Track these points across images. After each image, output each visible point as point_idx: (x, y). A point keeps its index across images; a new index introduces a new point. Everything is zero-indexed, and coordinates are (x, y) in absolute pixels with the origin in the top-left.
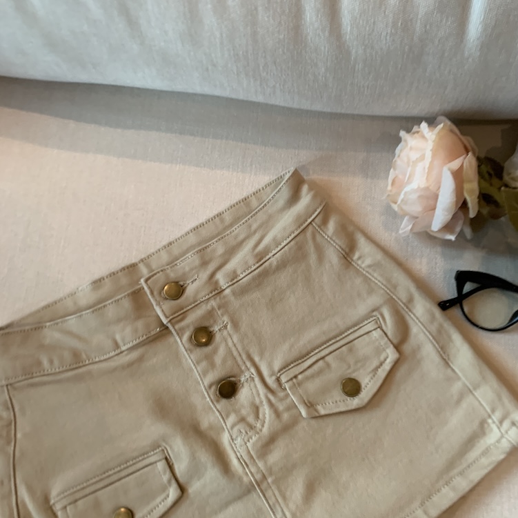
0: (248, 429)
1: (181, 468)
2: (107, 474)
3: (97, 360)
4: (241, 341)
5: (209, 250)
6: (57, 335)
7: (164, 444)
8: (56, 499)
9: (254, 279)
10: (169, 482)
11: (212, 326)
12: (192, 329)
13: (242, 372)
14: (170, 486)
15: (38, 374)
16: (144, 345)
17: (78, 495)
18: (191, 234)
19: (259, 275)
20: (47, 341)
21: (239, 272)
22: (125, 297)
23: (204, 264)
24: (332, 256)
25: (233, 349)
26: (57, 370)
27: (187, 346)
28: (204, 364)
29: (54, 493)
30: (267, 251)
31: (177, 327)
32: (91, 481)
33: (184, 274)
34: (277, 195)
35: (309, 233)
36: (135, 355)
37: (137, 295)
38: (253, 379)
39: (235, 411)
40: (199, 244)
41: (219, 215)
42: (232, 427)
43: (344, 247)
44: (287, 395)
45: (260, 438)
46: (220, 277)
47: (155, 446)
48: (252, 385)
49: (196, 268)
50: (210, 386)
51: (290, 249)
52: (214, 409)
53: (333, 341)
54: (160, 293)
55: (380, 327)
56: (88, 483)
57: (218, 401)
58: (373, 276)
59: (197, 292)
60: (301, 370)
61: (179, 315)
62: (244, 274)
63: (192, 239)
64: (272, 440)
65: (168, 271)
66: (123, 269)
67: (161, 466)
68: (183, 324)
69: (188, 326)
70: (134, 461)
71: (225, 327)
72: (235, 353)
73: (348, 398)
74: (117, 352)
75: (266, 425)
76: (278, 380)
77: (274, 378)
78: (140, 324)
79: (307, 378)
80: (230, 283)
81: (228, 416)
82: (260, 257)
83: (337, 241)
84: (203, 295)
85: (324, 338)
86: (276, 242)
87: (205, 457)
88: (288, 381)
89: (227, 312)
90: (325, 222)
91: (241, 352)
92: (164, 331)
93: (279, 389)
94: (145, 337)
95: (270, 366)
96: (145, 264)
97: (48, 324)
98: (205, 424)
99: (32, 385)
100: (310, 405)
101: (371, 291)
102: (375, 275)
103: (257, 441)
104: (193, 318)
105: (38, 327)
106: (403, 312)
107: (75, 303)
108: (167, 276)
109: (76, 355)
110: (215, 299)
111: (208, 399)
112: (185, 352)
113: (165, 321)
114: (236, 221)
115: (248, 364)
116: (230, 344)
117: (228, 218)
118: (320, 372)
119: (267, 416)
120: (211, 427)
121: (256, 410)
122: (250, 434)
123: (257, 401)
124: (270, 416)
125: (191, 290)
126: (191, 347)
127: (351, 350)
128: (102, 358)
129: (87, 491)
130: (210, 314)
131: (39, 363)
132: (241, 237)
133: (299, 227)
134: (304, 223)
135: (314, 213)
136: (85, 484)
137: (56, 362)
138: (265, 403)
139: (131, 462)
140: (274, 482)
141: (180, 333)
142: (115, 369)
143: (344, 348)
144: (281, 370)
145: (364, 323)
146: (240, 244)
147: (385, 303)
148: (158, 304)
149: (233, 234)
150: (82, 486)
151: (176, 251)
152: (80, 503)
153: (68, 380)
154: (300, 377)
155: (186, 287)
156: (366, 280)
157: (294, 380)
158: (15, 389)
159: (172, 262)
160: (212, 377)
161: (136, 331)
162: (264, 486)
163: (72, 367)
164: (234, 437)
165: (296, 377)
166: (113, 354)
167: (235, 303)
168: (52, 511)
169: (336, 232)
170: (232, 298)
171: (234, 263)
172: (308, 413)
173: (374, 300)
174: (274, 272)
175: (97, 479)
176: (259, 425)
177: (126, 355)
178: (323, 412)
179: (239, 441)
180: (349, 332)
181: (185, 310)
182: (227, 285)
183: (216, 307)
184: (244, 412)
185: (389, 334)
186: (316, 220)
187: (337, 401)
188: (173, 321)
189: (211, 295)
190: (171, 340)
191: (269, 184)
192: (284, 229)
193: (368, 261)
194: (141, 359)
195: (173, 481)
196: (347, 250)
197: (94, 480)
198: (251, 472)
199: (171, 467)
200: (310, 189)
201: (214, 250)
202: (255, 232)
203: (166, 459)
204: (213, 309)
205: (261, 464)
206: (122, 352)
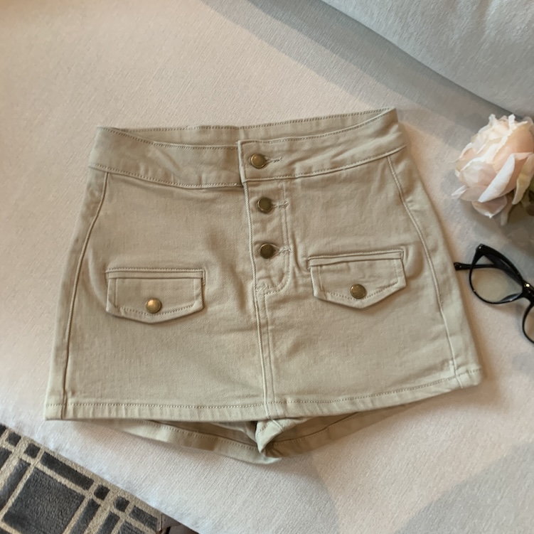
0: (270, 285)
1: (210, 290)
2: (155, 270)
3: (181, 186)
4: (293, 222)
5: (299, 142)
6: (158, 153)
7: (205, 267)
8: (111, 270)
9: (323, 180)
10: (197, 296)
11: (275, 201)
12: (260, 195)
13: (283, 244)
14: (197, 299)
15: (133, 176)
16: (221, 191)
17: (127, 275)
18: (289, 124)
19: (328, 179)
20: (150, 155)
21: (313, 170)
22: (222, 148)
23: (290, 151)
24: (391, 191)
25: (284, 225)
26: (149, 180)
27: (251, 206)
28: (258, 225)
29: (111, 266)
30: (342, 163)
31: (250, 189)
32: (141, 270)
33: (272, 152)
34: (371, 123)
35: (381, 164)
36: (210, 195)
37: (231, 151)
38: (289, 253)
39: (266, 269)
40: (292, 135)
41: (317, 119)
42: (259, 279)
43: (403, 186)
44: (309, 276)
45: (277, 295)
46: (298, 166)
47: (198, 266)
48: (287, 256)
49: (283, 151)
50: (256, 243)
51: (361, 170)
52: (252, 260)
53: (361, 254)
54: (248, 158)
55: (402, 259)
56: (139, 270)
57: (257, 256)
58: (414, 220)
59: (275, 170)
60: (327, 263)
61: (255, 181)
62: (317, 173)
63: (288, 129)
64: (284, 301)
65: (261, 144)
66: (227, 127)
67: (196, 282)
68: (256, 189)
69: (258, 192)
70: (178, 270)
71: (285, 206)
72: (284, 229)
73: (353, 298)
74: (197, 187)
75: (284, 289)
76: (307, 262)
77: (305, 259)
78: (224, 174)
79: (329, 271)
80: (303, 175)
81: (259, 270)
82: (336, 165)
83: (400, 180)
84: (279, 174)
85: (355, 248)
86: (353, 160)
87: (231, 291)
88: (314, 266)
89: (290, 196)
90: (398, 161)
91: (289, 230)
92: (239, 189)
93: (305, 269)
94: (223, 185)
95: (306, 249)
96: (244, 131)
97: (155, 142)
98: (240, 268)
99: (126, 182)
100: (323, 290)
101: (407, 230)
102: (417, 220)
103: (273, 296)
104: (264, 188)
105: (147, 142)
106: (424, 256)
107: (181, 137)
108: (259, 148)
109: (167, 175)
110: (287, 182)
111: (250, 251)
112: (248, 211)
113: (243, 180)
114: (328, 129)
115: (290, 241)
116: (283, 220)
117: (323, 124)
118: (341, 271)
119: (288, 283)
120: (243, 273)
121: (282, 275)
122: (270, 289)
123: (285, 269)
124: (290, 284)
125: (271, 166)
126: (254, 209)
127: (371, 266)
128: (185, 187)
129: (136, 275)
130: (278, 191)
131: (137, 168)
132: (328, 144)
133: (376, 156)
134: (382, 154)
135: (392, 150)
136: (136, 270)
137: (150, 173)
138: (290, 273)
139: (175, 270)
140: (272, 331)
141: (251, 194)
142: (191, 199)
143: (366, 262)
144: (313, 256)
145: (391, 251)
146: (324, 149)
147: (414, 243)
148: (244, 165)
149: (322, 138)
150: (133, 270)
151: (272, 132)
152: (127, 280)
153: (154, 191)
154: (324, 267)
155: (268, 163)
156: (408, 220)
157: (319, 268)
158: (112, 178)
159: (267, 139)
160: (260, 237)
161: (219, 177)
162: (264, 330)
163: (160, 182)
164: (258, 286)
165: (321, 266)
166: (195, 187)
167: (300, 192)
168: (105, 277)
169: (403, 173)
170: (299, 188)
171: (313, 161)
172: (319, 294)
173: (406, 237)
174: (340, 182)
175: (147, 270)
176: (279, 286)
177: (204, 192)
178: (330, 298)
179: (260, 291)
180: (376, 253)
181: (261, 179)
182: (300, 175)
183: (284, 188)
184: (272, 272)
185: (406, 267)
186: (392, 156)
187: (343, 296)
188: (249, 183)
189: (285, 177)
190: (241, 197)
191: (368, 112)
192: (364, 152)
193: (416, 207)
194: (213, 201)
195: (200, 297)
196: (404, 191)
197: (144, 270)
198: (259, 316)
199: (203, 286)
200: (399, 130)
201: (302, 144)
202: (340, 145)
203: (202, 279)
204: (282, 189)
205: (268, 314)
206: (201, 189)
